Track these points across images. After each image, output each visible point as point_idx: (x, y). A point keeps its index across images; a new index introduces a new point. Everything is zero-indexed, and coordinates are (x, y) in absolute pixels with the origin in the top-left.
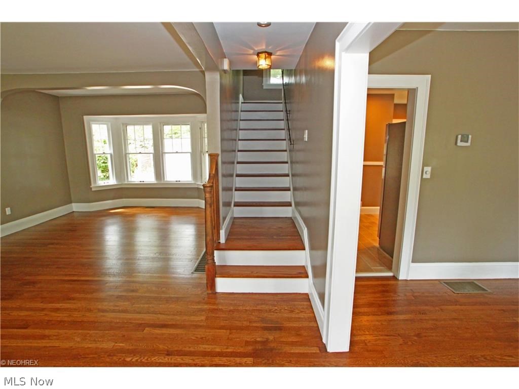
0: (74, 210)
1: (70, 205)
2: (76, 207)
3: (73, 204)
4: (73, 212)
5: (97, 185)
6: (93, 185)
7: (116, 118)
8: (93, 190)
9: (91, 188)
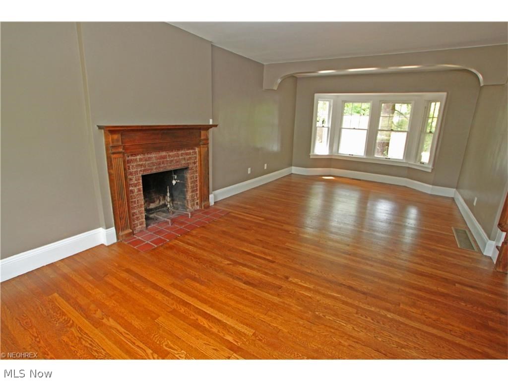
0: (293, 172)
1: (290, 168)
2: (295, 170)
3: (293, 167)
4: (292, 174)
5: (315, 154)
6: (311, 154)
7: (338, 96)
8: (311, 157)
9: (310, 156)
